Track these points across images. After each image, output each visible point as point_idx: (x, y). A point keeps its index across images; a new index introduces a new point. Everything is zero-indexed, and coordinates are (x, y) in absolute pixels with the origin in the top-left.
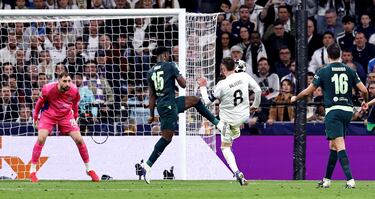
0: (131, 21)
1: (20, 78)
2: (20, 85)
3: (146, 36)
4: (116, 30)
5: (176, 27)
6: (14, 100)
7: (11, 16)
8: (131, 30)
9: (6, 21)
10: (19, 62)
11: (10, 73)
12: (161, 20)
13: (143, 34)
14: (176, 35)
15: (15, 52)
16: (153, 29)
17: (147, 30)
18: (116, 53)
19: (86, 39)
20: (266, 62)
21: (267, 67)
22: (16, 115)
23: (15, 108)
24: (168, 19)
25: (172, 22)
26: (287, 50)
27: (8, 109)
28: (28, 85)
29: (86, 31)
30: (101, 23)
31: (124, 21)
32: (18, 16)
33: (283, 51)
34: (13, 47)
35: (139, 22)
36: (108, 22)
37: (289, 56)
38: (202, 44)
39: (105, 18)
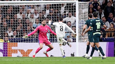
0: (60, 5)
1: (24, 23)
2: (24, 26)
3: (65, 9)
4: (55, 8)
5: (75, 7)
6: (22, 31)
7: (21, 3)
8: (60, 7)
9: (19, 5)
10: (23, 18)
11: (20, 22)
12: (70, 4)
13: (64, 9)
14: (75, 9)
15: (22, 15)
16: (67, 7)
17: (65, 8)
18: (55, 15)
19: (45, 10)
20: (104, 18)
21: (105, 20)
22: (22, 36)
23: (22, 33)
24: (72, 4)
25: (74, 5)
26: (112, 14)
27: (20, 34)
28: (26, 26)
29: (45, 8)
30: (50, 5)
31: (58, 5)
32: (23, 3)
33: (110, 14)
34: (21, 13)
35: (63, 5)
36: (53, 5)
37: (112, 16)
38: (83, 12)
39: (51, 4)
